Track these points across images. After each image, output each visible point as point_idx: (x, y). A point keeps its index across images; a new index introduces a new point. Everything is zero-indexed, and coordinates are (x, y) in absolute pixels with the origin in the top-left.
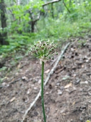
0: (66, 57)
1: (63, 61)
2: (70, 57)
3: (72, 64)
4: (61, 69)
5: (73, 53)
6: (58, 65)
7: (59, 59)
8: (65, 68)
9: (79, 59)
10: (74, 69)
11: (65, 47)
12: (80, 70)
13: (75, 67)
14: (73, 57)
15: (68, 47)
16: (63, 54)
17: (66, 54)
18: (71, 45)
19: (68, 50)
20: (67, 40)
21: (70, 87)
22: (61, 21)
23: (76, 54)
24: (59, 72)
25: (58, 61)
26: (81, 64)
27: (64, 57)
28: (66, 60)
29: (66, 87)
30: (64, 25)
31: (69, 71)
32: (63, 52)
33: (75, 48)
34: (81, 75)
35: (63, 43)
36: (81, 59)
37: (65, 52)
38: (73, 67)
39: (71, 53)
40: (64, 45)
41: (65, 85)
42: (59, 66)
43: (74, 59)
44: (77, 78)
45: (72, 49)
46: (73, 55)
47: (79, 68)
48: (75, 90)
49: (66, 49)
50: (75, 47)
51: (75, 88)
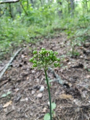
4: (5, 81)
5: (22, 61)
6: (3, 75)
12: (24, 82)
13: (20, 79)
14: (21, 66)
16: (13, 61)
24: (3, 85)
26: (26, 75)
27: (12, 66)
31: (13, 84)
32: (12, 59)
33: (25, 55)
34: (23, 90)
36: (28, 69)
37: (15, 59)
39: (20, 61)
41: (5, 103)
42: (5, 76)
43: (22, 68)
47: (24, 80)
48: (13, 111)
49: (17, 56)
51: (13, 108)
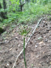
0: (40, 26)
1: (38, 28)
2: (43, 26)
3: (44, 31)
7: (36, 27)
8: (39, 33)
9: (47, 28)
10: (45, 33)
11: (40, 20)
15: (42, 20)
17: (40, 24)
18: (44, 19)
19: (42, 22)
20: (41, 16)
21: (42, 43)
22: (38, 4)
23: (46, 24)
25: (35, 29)
28: (40, 28)
29: (39, 43)
30: (39, 7)
35: (39, 18)
38: (44, 32)
40: (39, 19)
44: (46, 39)
45: (44, 22)
46: (44, 25)
50: (46, 20)
